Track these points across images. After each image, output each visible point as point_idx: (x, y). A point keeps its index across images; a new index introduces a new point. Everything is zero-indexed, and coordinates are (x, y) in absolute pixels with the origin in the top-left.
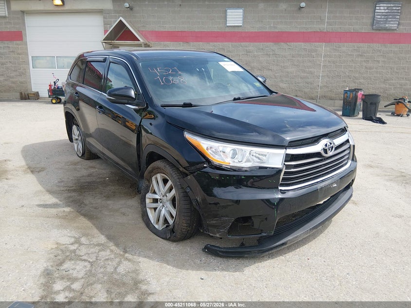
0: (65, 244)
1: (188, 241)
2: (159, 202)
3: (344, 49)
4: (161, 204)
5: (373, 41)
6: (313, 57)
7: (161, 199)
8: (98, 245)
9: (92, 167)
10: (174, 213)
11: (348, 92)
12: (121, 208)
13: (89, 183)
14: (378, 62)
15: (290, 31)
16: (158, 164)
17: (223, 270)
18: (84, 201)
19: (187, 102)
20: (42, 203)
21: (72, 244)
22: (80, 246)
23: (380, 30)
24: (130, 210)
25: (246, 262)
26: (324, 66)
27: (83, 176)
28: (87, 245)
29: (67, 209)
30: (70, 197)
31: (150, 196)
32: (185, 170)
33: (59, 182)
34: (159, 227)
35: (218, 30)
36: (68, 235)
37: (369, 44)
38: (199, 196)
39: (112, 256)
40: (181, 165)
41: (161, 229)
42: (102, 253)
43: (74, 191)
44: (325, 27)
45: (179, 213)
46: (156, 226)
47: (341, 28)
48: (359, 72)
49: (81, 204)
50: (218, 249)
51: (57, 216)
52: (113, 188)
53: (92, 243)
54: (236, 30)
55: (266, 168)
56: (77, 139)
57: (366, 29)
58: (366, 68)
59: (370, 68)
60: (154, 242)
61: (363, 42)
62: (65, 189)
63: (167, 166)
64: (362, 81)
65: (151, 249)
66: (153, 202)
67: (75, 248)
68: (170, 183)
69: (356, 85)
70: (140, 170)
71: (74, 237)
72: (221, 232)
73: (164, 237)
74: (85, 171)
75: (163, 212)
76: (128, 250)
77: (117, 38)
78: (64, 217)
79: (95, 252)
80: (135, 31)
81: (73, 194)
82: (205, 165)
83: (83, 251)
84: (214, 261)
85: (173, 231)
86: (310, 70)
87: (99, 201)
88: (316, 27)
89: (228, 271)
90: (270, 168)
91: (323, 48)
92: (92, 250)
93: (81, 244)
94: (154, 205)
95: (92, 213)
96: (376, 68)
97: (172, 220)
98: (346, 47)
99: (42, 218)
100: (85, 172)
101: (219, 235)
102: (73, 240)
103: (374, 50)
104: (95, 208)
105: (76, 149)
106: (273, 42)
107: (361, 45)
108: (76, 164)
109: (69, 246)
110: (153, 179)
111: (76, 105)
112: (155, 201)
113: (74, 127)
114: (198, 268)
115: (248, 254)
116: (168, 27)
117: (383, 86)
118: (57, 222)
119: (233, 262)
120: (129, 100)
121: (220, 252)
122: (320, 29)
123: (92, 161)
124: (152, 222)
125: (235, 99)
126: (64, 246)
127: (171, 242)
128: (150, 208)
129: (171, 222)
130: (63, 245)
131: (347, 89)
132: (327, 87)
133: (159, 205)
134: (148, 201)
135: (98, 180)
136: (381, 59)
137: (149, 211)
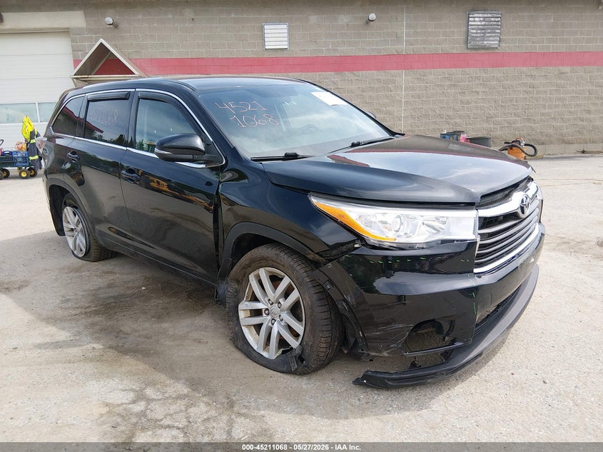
0: (122, 404)
1: (323, 371)
2: (264, 315)
3: (431, 77)
4: (269, 317)
5: (468, 66)
6: (391, 91)
7: (267, 309)
8: (180, 397)
9: (108, 272)
10: (299, 328)
11: (447, 137)
12: (189, 332)
13: (114, 297)
14: (477, 93)
15: (356, 55)
16: (261, 251)
17: (400, 409)
18: (122, 329)
19: (290, 152)
20: (48, 340)
21: (134, 402)
22: (148, 404)
23: (476, 49)
24: (206, 334)
25: (428, 391)
26: (407, 103)
27: (100, 288)
28: (160, 400)
29: (98, 346)
30: (93, 324)
31: (245, 306)
32: (318, 257)
33: (63, 302)
34: (272, 353)
35: (253, 56)
36: (120, 387)
37: (464, 69)
38: (349, 293)
39: (213, 413)
40: (310, 249)
41: (274, 357)
42: (192, 411)
43: (96, 313)
44: (403, 48)
45: (311, 327)
46: (265, 354)
47: (425, 48)
48: (454, 109)
49: (118, 333)
50: (386, 376)
51: (86, 359)
52: (161, 302)
53: (167, 395)
54: (280, 55)
55: (453, 241)
56: (72, 230)
57: (459, 48)
58: (462, 102)
59: (468, 103)
60: (271, 379)
61: (455, 66)
62: (78, 311)
63: (282, 254)
64: (458, 120)
65: (270, 392)
66: (251, 316)
67: (143, 408)
68: (286, 282)
69: (451, 126)
70: (219, 267)
71: (132, 390)
72: (392, 348)
73: (285, 369)
74: (100, 280)
75: (276, 329)
76: (234, 398)
77: (96, 71)
78: (99, 359)
79: (181, 411)
80: (124, 59)
81: (97, 319)
82: (356, 246)
83: (158, 411)
84: (381, 397)
85: (301, 359)
86: (388, 108)
87: (147, 325)
88: (392, 48)
89: (409, 410)
90: (457, 241)
91: (403, 78)
92: (173, 408)
93: (149, 401)
94: (257, 320)
95: (143, 346)
96: (476, 102)
97: (297, 340)
98: (434, 75)
99: (60, 365)
100: (99, 282)
101: (388, 353)
102: (131, 395)
103: (472, 77)
104: (146, 337)
105: (71, 247)
106: (334, 70)
107: (454, 70)
108: (78, 270)
109: (130, 406)
110: (252, 278)
111: (75, 173)
112: (257, 313)
113: (68, 211)
114: (362, 412)
115: (431, 378)
116: (176, 53)
117: (485, 125)
118: (89, 368)
119: (409, 395)
120: (194, 154)
121: (389, 379)
122: (397, 51)
123: (102, 262)
124: (255, 348)
125: (353, 145)
126: (121, 408)
127: (297, 377)
128: (248, 326)
129: (294, 343)
130: (119, 405)
131: (445, 133)
132: (412, 131)
133: (265, 320)
134: (242, 315)
135: (129, 292)
136: (480, 89)
137: (245, 330)
